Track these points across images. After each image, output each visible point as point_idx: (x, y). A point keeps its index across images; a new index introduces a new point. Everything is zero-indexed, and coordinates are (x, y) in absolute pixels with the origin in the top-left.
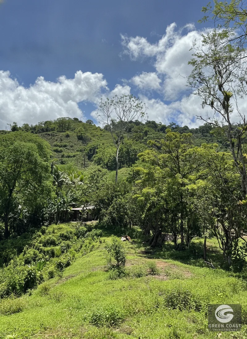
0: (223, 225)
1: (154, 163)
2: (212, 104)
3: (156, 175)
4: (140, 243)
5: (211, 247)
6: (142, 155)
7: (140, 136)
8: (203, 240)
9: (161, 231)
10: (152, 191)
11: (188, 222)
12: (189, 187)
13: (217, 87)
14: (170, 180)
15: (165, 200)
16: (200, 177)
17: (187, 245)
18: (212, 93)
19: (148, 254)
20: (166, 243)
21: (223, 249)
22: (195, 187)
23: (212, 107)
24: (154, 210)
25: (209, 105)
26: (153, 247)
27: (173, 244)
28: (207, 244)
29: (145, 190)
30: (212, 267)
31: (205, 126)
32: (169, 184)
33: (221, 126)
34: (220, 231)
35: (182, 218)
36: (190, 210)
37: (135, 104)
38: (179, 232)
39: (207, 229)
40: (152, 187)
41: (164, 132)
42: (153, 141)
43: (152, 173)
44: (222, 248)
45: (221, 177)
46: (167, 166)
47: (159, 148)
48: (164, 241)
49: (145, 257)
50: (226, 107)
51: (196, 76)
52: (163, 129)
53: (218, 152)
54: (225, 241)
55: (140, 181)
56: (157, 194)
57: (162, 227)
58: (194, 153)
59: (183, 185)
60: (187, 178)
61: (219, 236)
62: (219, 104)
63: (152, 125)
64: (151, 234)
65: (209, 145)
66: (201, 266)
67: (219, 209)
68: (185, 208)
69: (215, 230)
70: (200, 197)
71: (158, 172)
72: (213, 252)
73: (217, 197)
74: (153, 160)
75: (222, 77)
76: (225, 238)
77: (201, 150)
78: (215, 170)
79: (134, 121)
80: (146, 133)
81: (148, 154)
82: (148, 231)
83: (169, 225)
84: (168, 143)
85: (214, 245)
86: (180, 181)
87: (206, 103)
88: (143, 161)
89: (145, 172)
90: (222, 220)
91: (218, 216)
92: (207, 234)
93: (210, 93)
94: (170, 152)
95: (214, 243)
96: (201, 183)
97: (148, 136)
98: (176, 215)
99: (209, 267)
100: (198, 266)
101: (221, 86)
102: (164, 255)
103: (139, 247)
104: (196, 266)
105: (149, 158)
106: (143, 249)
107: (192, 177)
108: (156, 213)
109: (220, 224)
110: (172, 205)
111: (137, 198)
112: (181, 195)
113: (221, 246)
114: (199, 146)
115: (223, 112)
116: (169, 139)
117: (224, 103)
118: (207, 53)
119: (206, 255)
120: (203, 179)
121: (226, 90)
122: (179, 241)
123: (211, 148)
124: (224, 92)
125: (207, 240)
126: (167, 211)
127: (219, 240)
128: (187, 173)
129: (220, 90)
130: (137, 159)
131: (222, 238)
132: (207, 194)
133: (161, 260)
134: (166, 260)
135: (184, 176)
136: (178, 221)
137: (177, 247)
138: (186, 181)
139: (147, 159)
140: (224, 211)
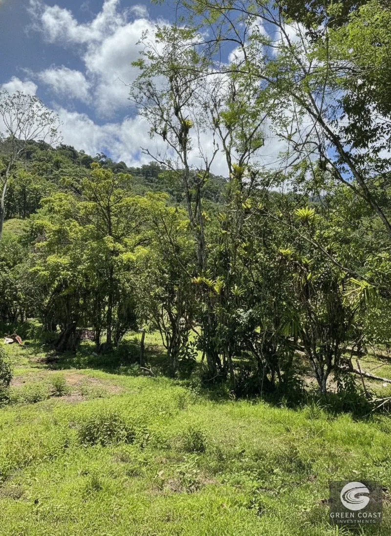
0: (170, 313)
1: (68, 215)
2: (164, 134)
3: (72, 234)
4: (39, 345)
5: (150, 345)
6: (49, 201)
7: (47, 168)
8: (139, 336)
9: (76, 325)
10: (65, 260)
11: (120, 309)
12: (124, 257)
13: (173, 110)
14: (94, 245)
15: (86, 276)
16: (141, 242)
17: (116, 345)
18: (165, 117)
19: (52, 363)
20: (82, 344)
21: (167, 348)
22: (133, 257)
23: (165, 138)
24: (65, 292)
25: (160, 134)
26: (61, 351)
27: (94, 344)
28: (145, 341)
29: (52, 259)
30: (150, 374)
31: (150, 167)
32: (93, 249)
33: (175, 168)
34: (165, 323)
35: (111, 303)
36: (124, 290)
37: (40, 113)
38: (105, 326)
39: (147, 318)
40: (65, 254)
41: (89, 167)
42: (68, 179)
43: (65, 232)
44: (166, 344)
45: (171, 242)
46: (89, 221)
47: (78, 192)
48: (79, 340)
49: (45, 368)
50: (183, 141)
51: (144, 86)
52: (88, 162)
53: (166, 206)
54: (171, 336)
55: (45, 243)
56: (73, 266)
57: (77, 317)
58: (133, 204)
59: (116, 252)
60: (120, 242)
61: (163, 329)
62: (174, 135)
63: (70, 153)
64: (57, 331)
65: (157, 196)
66: (136, 375)
67: (166, 288)
68: (116, 288)
69: (158, 321)
70: (138, 272)
71: (75, 230)
72: (153, 352)
73: (164, 272)
74: (69, 211)
75: (180, 97)
76: (171, 331)
77: (144, 201)
78: (163, 234)
79: (36, 140)
80: (57, 165)
81: (61, 199)
82: (53, 324)
83: (89, 314)
84: (93, 184)
85: (154, 342)
86: (110, 245)
87: (156, 131)
88: (51, 210)
89: (54, 229)
90: (169, 306)
91: (163, 300)
92: (145, 327)
93: (162, 116)
94: (95, 199)
95: (156, 340)
96: (143, 251)
97: (61, 169)
98: (100, 299)
99: (145, 375)
100: (132, 375)
101: (177, 110)
102: (78, 362)
103: (36, 353)
104: (128, 374)
105: (61, 206)
106: (43, 355)
107: (129, 240)
108: (67, 298)
109: (165, 311)
110: (96, 283)
111: (39, 270)
112: (111, 268)
113: (165, 342)
114: (143, 193)
115: (178, 148)
116: (98, 179)
117: (181, 134)
118: (162, 55)
119: (143, 357)
120: (145, 245)
121: (184, 116)
122: (104, 339)
123: (158, 200)
124: (181, 120)
125: (146, 334)
126: (86, 294)
127: (163, 334)
128: (123, 235)
129: (177, 114)
130: (40, 207)
131: (166, 330)
132: (150, 268)
133: (73, 371)
134: (82, 370)
135: (117, 239)
136: (104, 308)
137: (99, 348)
138: (119, 246)
139: (57, 208)
140: (172, 292)
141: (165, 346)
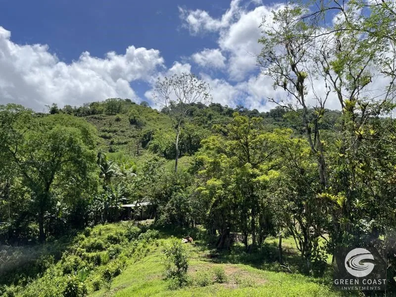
0: (300, 222)
1: (220, 151)
2: (285, 86)
3: (223, 165)
4: (205, 245)
5: (288, 248)
6: (206, 142)
7: (204, 120)
8: (277, 241)
9: (229, 230)
10: (218, 183)
11: (260, 219)
12: (261, 178)
13: (290, 66)
14: (238, 171)
15: (234, 194)
16: (273, 167)
17: (260, 246)
18: (284, 73)
19: (214, 258)
20: (235, 245)
21: (301, 250)
22: (267, 178)
23: (285, 88)
24: (220, 206)
25: (282, 86)
26: (219, 250)
27: (243, 245)
28: (283, 244)
29: (210, 182)
30: (288, 271)
31: (276, 110)
32: (237, 174)
33: (295, 109)
34: (297, 230)
35: (253, 214)
36: (263, 205)
37: (197, 85)
38: (250, 232)
39: (282, 226)
40: (218, 178)
41: (231, 116)
42: (218, 126)
43: (218, 163)
44: (300, 248)
45: (297, 167)
46: (234, 154)
47: (225, 134)
48: (232, 242)
49: (211, 261)
50: (300, 89)
51: (266, 54)
52: (230, 112)
53: (292, 138)
54: (304, 241)
55: (205, 171)
56: (225, 186)
57: (230, 225)
58: (265, 139)
59: (254, 176)
60: (257, 168)
61: (295, 234)
62: (293, 85)
63: (217, 107)
64: (216, 234)
65: (283, 131)
66: (277, 271)
67: (296, 203)
68: (256, 202)
69: (291, 228)
70: (272, 190)
71: (225, 162)
72: (289, 254)
73: (292, 190)
74: (219, 148)
75: (295, 57)
76: (303, 237)
77: (273, 136)
78: (290, 160)
79: (196, 103)
80: (210, 117)
81: (214, 140)
82: (214, 229)
83: (239, 223)
84: (235, 128)
85: (290, 246)
86: (250, 171)
87: (278, 84)
88: (208, 148)
89: (210, 161)
90: (299, 216)
91: (294, 212)
92: (282, 233)
93: (282, 74)
94: (238, 139)
95: (291, 244)
96: (275, 174)
97: (212, 120)
98: (245, 211)
99: (284, 271)
100: (273, 271)
101: (294, 66)
102: (233, 258)
103: (203, 250)
104: (270, 270)
105: (214, 145)
106: (208, 252)
107: (264, 166)
108: (222, 210)
109: (296, 221)
110: (241, 199)
111: (202, 190)
112: (252, 188)
113: (299, 246)
114: (271, 131)
116: (237, 124)
117: (298, 84)
118: (279, 31)
119: (282, 257)
120: (276, 169)
121: (299, 70)
122: (250, 242)
123: (285, 134)
124: (297, 73)
125: (283, 240)
126: (235, 207)
127: (297, 239)
128: (259, 163)
129: (294, 70)
130: (201, 147)
131: (299, 237)
132: (281, 186)
133: (229, 265)
134: (236, 265)
135: (255, 166)
136: (249, 218)
137: (248, 249)
138: (257, 171)
139: (212, 147)
140: (301, 206)
141: (299, 249)
